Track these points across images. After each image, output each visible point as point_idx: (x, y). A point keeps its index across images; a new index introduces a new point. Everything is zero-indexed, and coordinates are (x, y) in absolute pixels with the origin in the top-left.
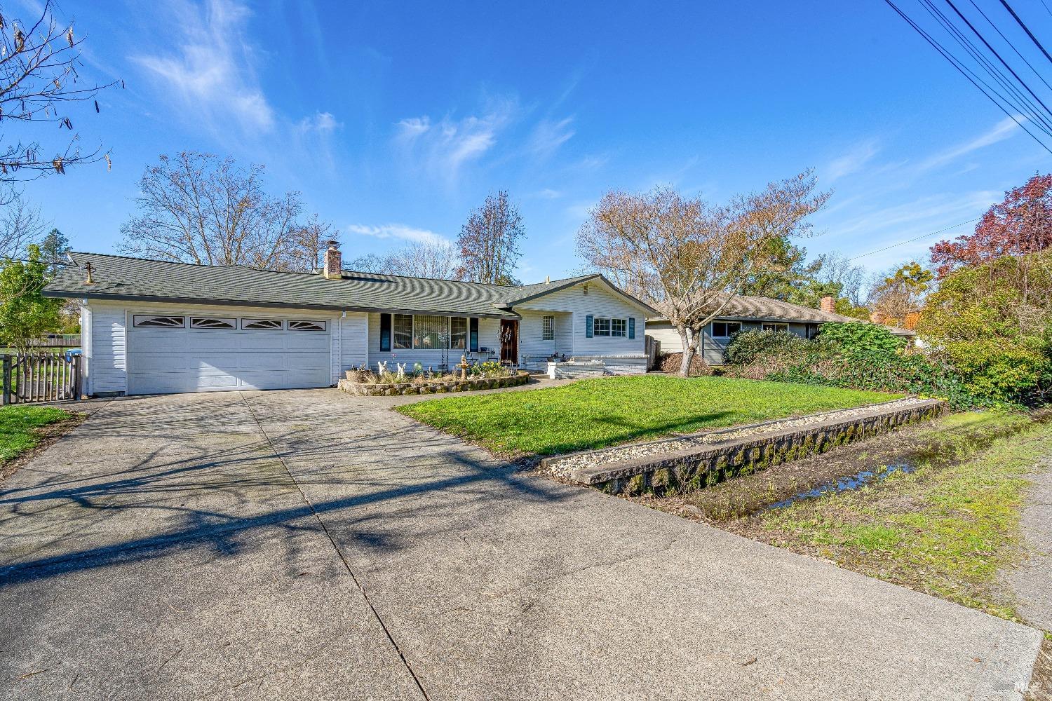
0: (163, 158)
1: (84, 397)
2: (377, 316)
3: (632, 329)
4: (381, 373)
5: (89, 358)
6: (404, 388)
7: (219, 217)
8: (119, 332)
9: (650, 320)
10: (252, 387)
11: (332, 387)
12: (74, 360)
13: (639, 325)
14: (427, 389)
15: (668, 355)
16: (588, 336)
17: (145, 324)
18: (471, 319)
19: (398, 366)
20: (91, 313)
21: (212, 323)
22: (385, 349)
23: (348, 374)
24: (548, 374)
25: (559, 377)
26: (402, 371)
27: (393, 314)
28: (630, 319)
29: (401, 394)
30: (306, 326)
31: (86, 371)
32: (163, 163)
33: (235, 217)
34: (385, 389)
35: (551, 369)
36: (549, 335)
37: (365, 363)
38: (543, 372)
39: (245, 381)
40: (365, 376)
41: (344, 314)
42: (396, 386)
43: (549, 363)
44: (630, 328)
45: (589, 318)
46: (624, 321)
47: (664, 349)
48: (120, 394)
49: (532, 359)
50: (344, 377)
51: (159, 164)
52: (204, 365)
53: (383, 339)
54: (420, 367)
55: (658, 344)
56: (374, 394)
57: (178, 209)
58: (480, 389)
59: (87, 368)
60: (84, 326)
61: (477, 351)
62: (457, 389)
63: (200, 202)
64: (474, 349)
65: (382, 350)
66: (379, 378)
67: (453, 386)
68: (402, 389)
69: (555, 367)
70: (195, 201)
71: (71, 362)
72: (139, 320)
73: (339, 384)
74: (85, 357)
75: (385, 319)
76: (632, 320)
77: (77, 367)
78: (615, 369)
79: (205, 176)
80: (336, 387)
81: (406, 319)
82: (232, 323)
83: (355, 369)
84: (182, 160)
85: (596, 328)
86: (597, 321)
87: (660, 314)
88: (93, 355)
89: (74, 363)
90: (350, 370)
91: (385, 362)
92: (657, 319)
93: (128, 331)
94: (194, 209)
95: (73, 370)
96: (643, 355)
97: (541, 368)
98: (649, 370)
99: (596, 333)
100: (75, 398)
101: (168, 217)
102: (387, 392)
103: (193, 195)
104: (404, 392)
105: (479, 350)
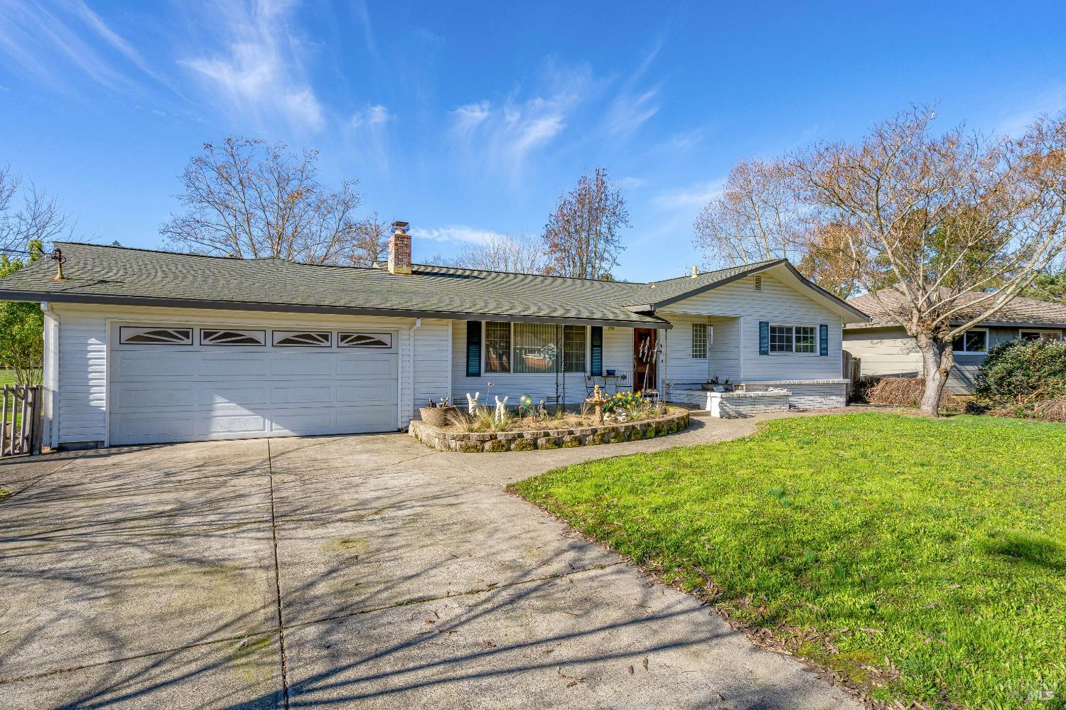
0: (208, 146)
1: (46, 450)
2: (463, 325)
3: (824, 340)
4: (471, 411)
5: (53, 391)
6: (514, 439)
7: (267, 213)
8: (98, 354)
9: (849, 326)
10: (286, 432)
11: (399, 431)
12: (30, 394)
13: (834, 334)
14: (548, 441)
15: (874, 380)
16: (763, 353)
17: (138, 339)
18: (593, 328)
19: (497, 401)
20: (57, 323)
21: (231, 337)
22: (473, 373)
23: (424, 413)
24: (708, 409)
25: (725, 415)
26: (502, 408)
27: (483, 322)
28: (821, 326)
29: (509, 449)
30: (362, 340)
31: (49, 410)
32: (207, 152)
33: (285, 212)
34: (483, 442)
35: (713, 402)
36: (700, 350)
37: (446, 397)
38: (697, 407)
39: (278, 423)
40: (449, 417)
41: (419, 322)
42: (501, 436)
43: (708, 393)
44: (821, 339)
45: (763, 325)
46: (812, 330)
47: (866, 371)
48: (97, 445)
49: (679, 385)
50: (417, 417)
51: (204, 153)
52: (219, 399)
53: (471, 359)
54: (529, 402)
55: (857, 362)
56: (467, 449)
57: (223, 206)
58: (629, 439)
59: (51, 405)
60: (48, 343)
61: (601, 374)
62: (594, 440)
63: (247, 195)
64: (597, 372)
65: (469, 374)
66: (471, 419)
67: (588, 436)
68: (510, 441)
69: (720, 400)
70: (241, 194)
71: (25, 397)
72: (128, 333)
73: (411, 429)
74: (47, 389)
75: (474, 329)
76: (824, 328)
77: (36, 405)
78: (804, 401)
79: (253, 166)
80: (407, 432)
81: (502, 327)
82: (259, 336)
83: (434, 405)
84: (227, 146)
85: (773, 339)
86: (773, 330)
87: (866, 317)
88: (59, 387)
89: (30, 400)
90: (424, 406)
91: (477, 394)
92: (862, 325)
93: (112, 351)
94: (241, 205)
95: (29, 409)
96: (841, 380)
97: (694, 401)
98: (848, 403)
99: (773, 348)
100: (31, 452)
101: (212, 215)
102: (488, 445)
103: (239, 188)
104: (513, 446)
105: (605, 373)
